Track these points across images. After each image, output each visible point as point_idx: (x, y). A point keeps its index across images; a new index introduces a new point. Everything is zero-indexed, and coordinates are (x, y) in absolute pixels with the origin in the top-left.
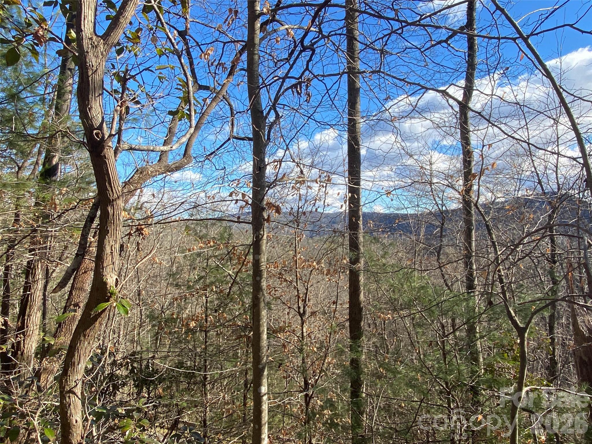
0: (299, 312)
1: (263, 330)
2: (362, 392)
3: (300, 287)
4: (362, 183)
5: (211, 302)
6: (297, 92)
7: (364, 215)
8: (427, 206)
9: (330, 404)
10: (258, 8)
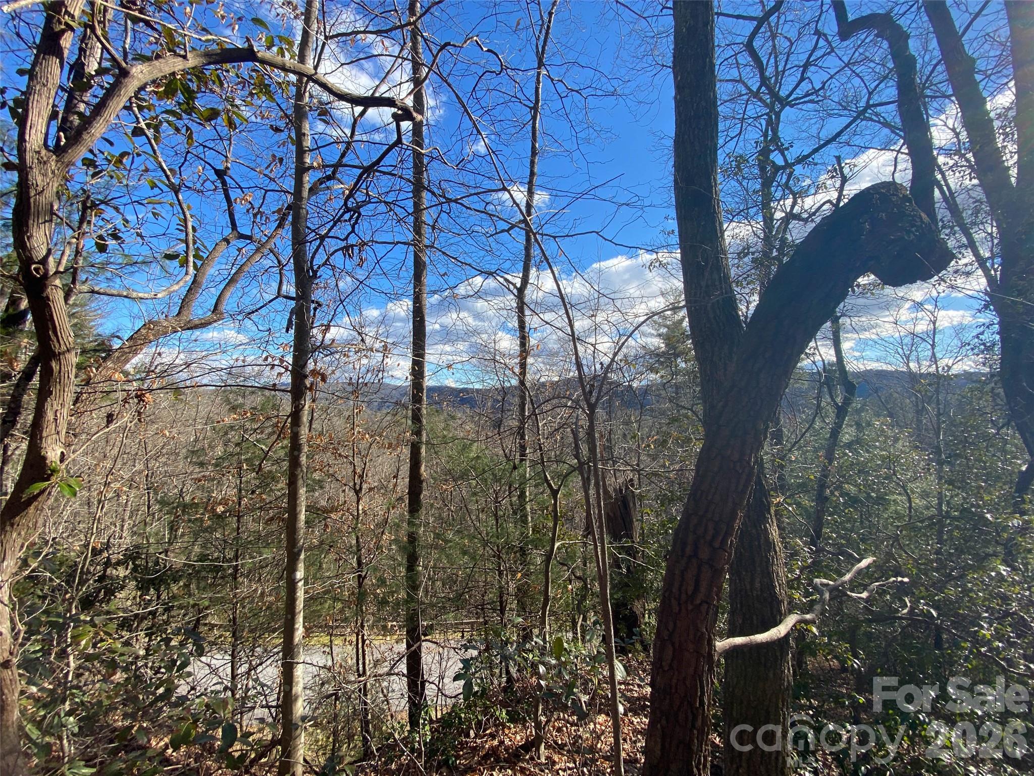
0: (355, 489)
1: (301, 511)
2: (419, 566)
3: (357, 461)
5: (247, 482)
6: (349, 255)
8: (491, 382)
9: (382, 582)
10: (307, 160)
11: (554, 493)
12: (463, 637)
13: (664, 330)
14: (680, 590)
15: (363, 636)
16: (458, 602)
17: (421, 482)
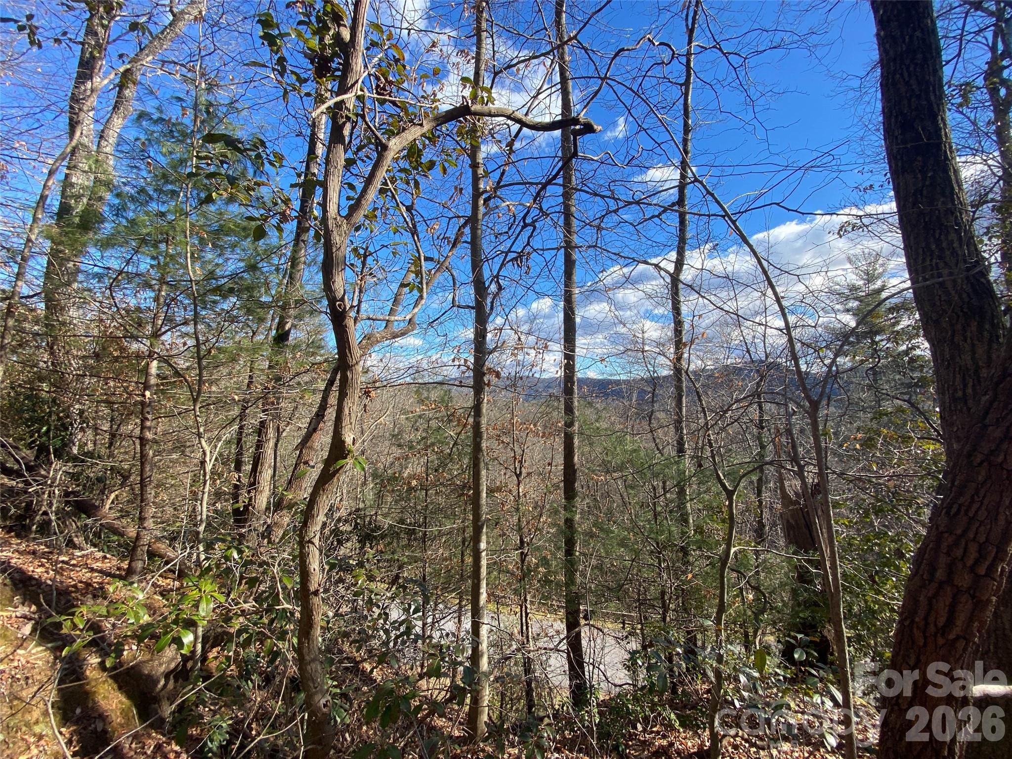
0: (516, 473)
1: (483, 489)
2: (576, 551)
3: (517, 448)
4: (577, 350)
5: (432, 462)
6: (518, 265)
7: (579, 380)
8: (640, 372)
9: (545, 562)
10: (482, 186)
11: (730, 494)
12: (623, 628)
13: (854, 304)
14: (926, 619)
15: (526, 608)
16: (618, 591)
17: (575, 471)
